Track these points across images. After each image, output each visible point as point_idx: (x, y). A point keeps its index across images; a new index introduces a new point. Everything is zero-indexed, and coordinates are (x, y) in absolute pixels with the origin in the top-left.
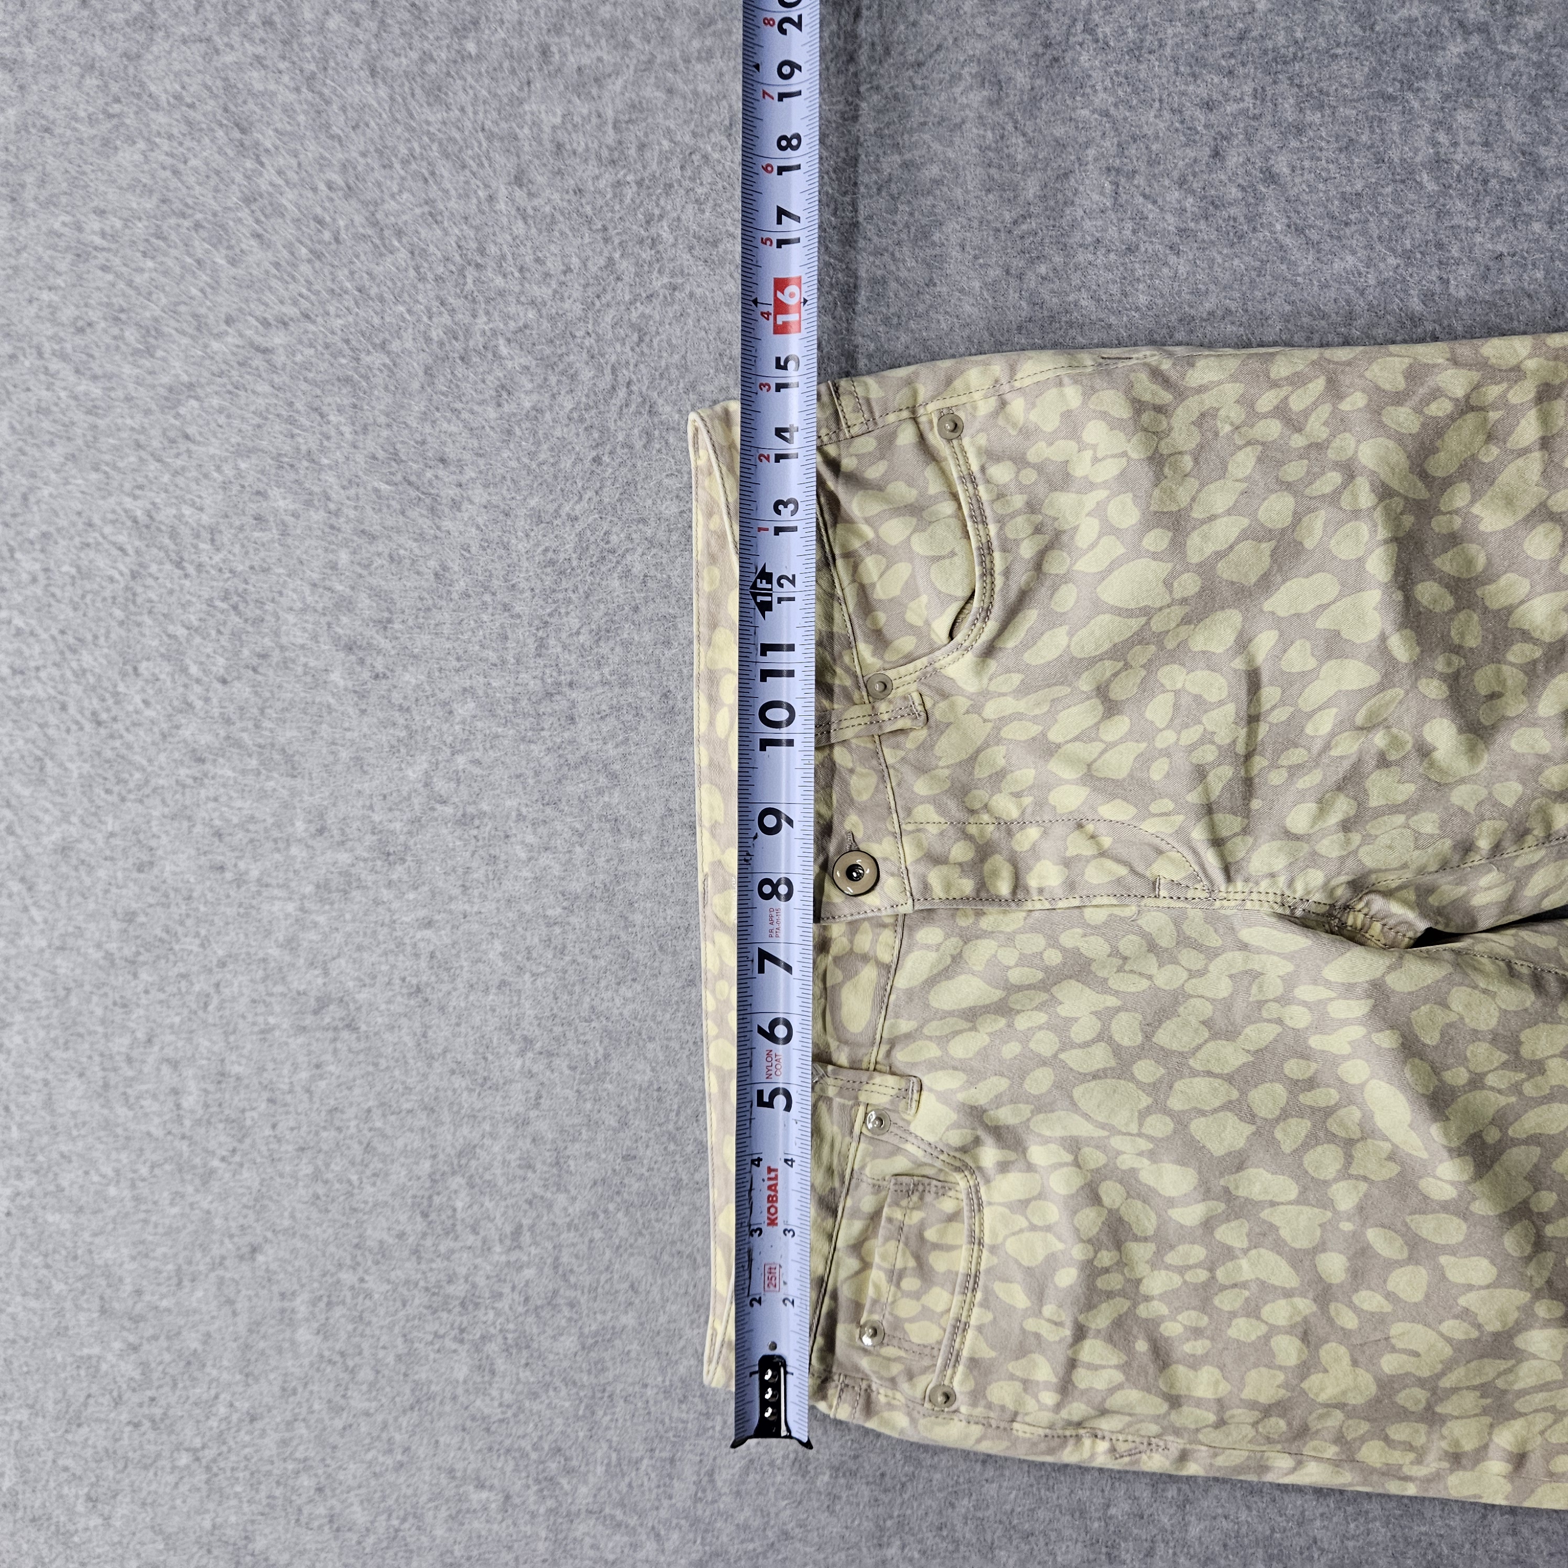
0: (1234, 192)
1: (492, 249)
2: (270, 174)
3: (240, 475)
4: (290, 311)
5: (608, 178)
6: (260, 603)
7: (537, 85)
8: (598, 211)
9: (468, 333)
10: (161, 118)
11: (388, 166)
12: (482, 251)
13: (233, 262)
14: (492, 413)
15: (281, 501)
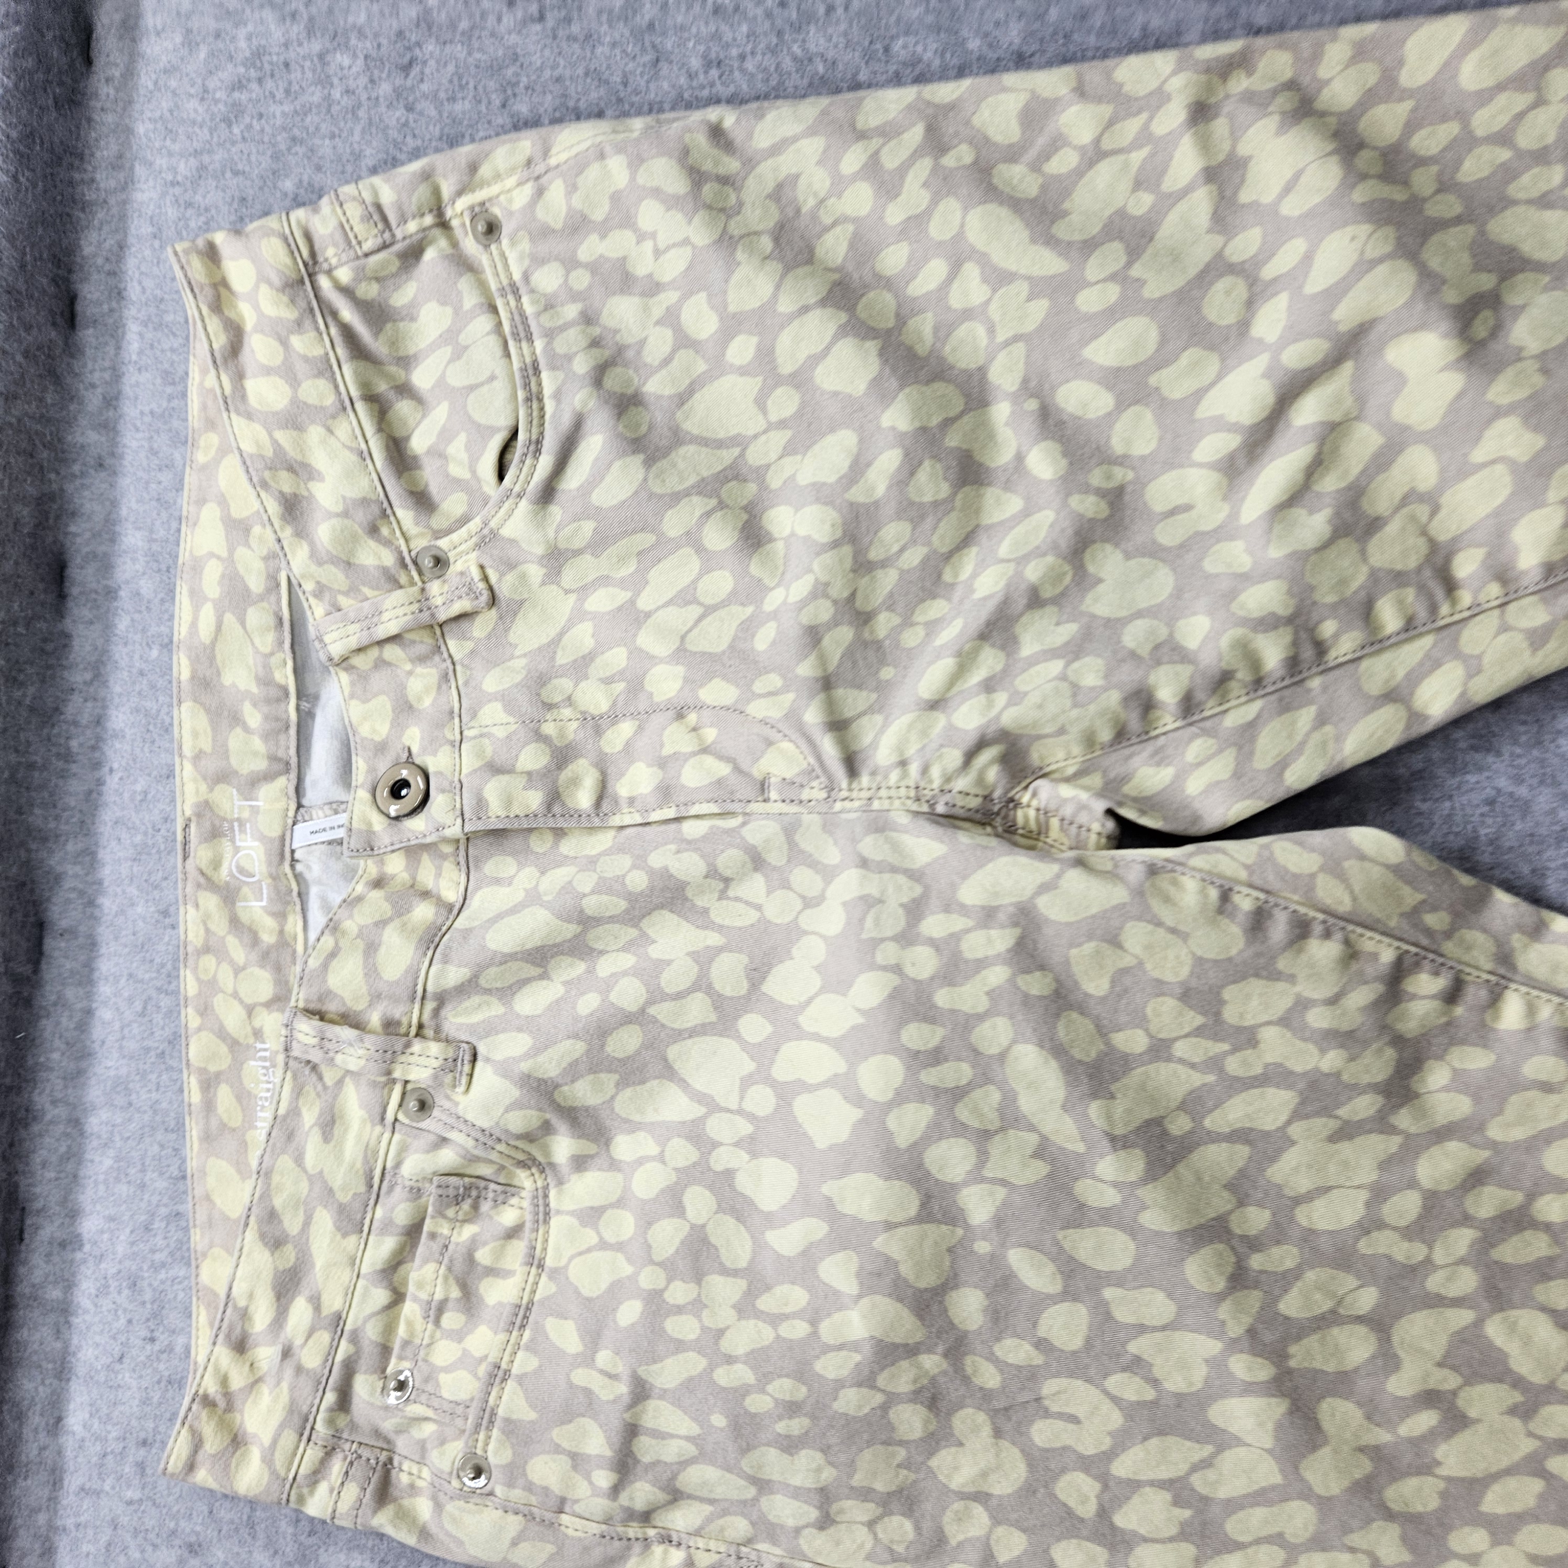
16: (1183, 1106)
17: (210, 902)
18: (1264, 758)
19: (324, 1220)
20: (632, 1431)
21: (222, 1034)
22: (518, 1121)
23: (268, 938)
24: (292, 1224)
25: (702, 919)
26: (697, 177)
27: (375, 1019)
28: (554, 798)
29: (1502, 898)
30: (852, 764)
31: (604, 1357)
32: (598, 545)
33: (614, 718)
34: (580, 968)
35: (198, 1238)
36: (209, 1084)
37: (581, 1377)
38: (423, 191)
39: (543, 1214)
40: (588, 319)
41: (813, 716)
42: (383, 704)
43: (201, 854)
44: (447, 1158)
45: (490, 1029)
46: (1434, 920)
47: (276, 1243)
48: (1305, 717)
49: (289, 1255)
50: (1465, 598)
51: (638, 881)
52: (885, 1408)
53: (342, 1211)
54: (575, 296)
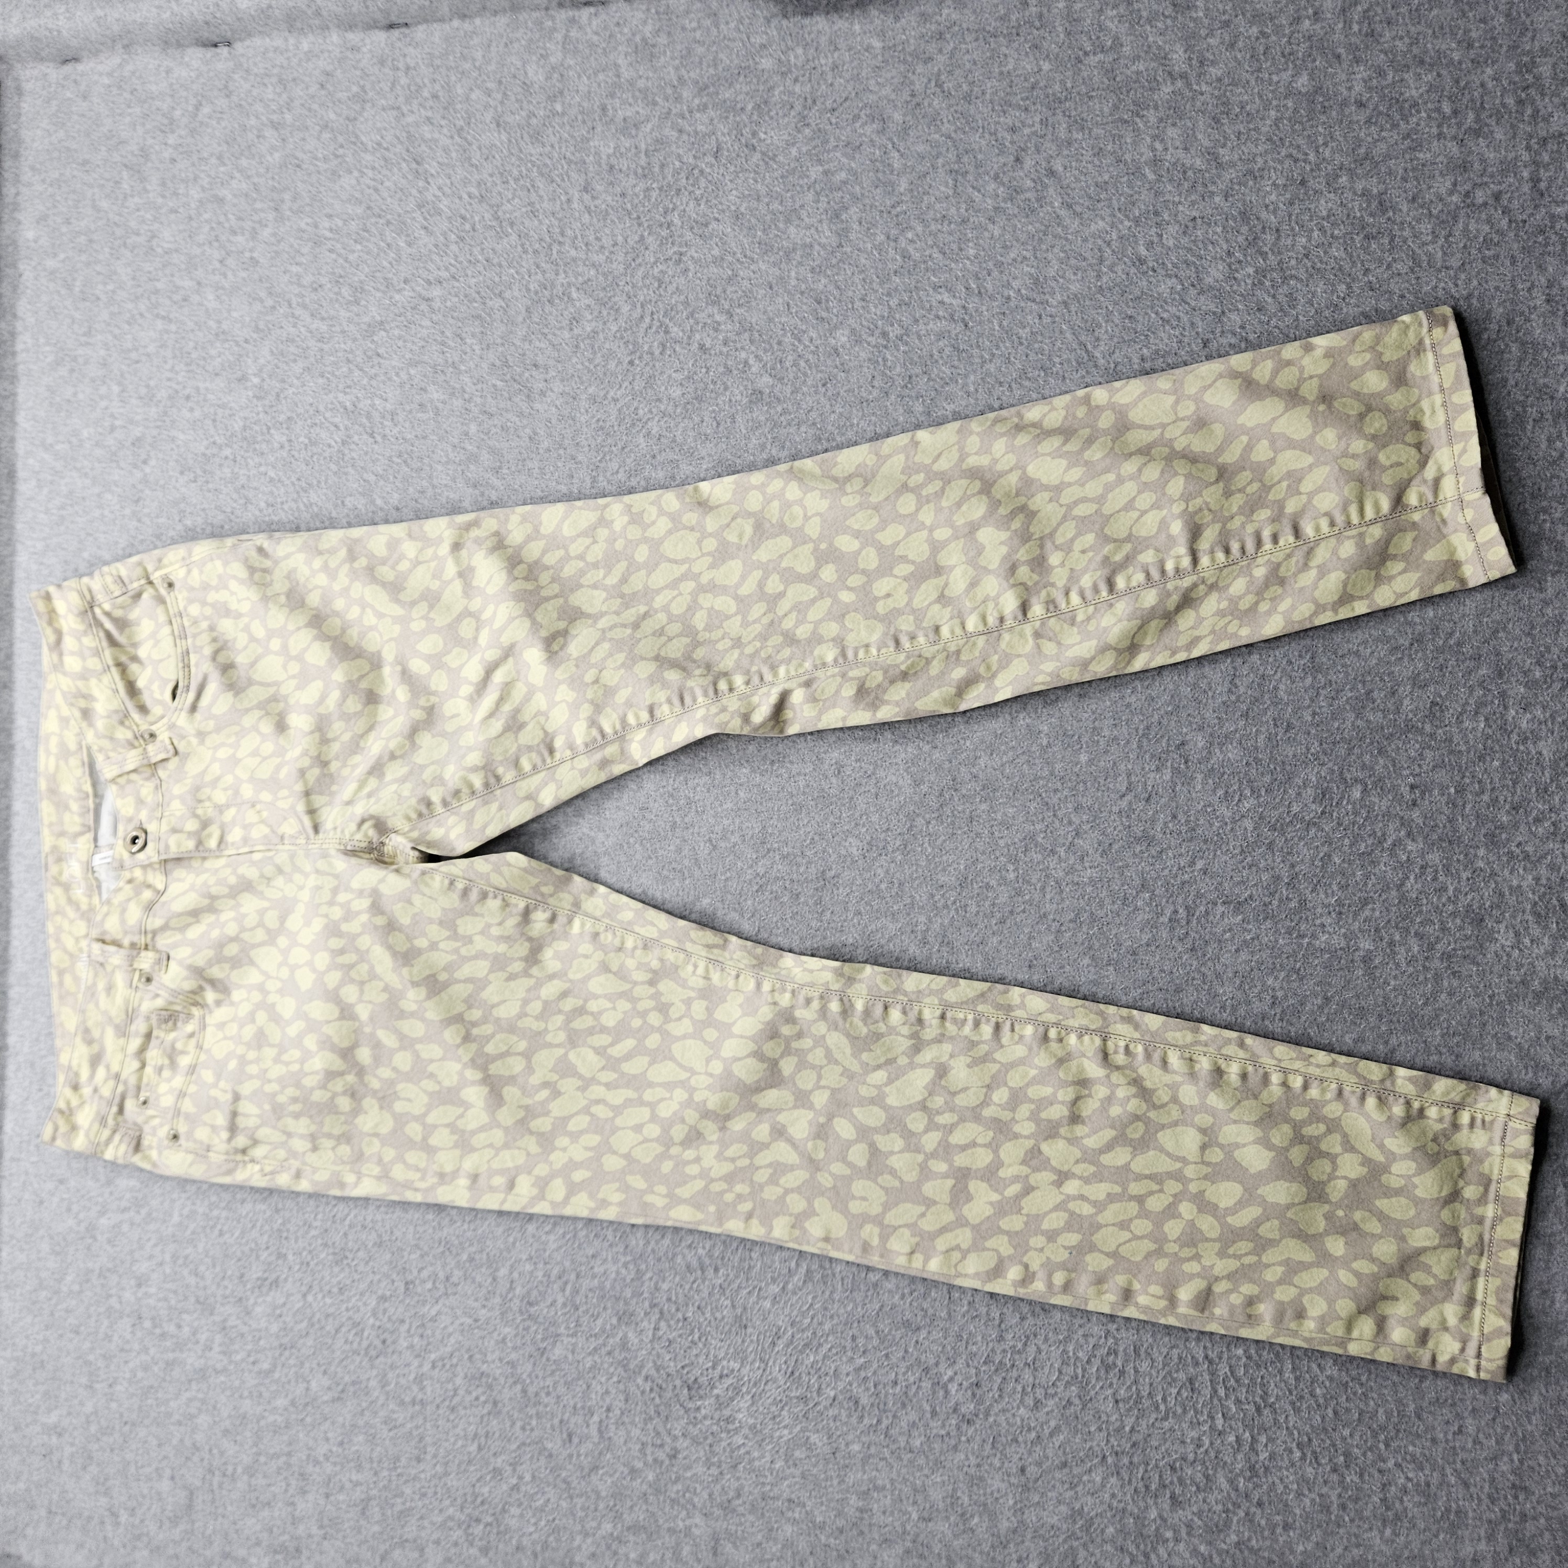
0: (1029, 183)
1: (569, 232)
2: (434, 189)
3: (411, 378)
4: (445, 274)
5: (642, 185)
6: (421, 459)
7: (599, 129)
8: (635, 207)
9: (553, 285)
10: (368, 157)
11: (506, 182)
12: (562, 234)
13: (410, 245)
14: (566, 334)
15: (435, 394)
16: (445, 969)
17: (58, 891)
18: (477, 825)
19: (110, 1033)
20: (234, 1114)
21: (65, 951)
22: (188, 985)
23: (84, 907)
24: (96, 1034)
25: (261, 895)
26: (252, 570)
27: (126, 942)
28: (200, 843)
29: (577, 879)
30: (316, 829)
31: (222, 1084)
32: (218, 730)
33: (228, 806)
34: (212, 918)
35: (58, 1043)
36: (61, 973)
37: (213, 1092)
38: (139, 571)
39: (203, 1026)
40: (212, 628)
41: (301, 807)
42: (130, 800)
43: (54, 869)
44: (159, 1003)
45: (175, 946)
46: (544, 889)
47: (90, 1042)
48: (494, 806)
49: (96, 1048)
50: (558, 755)
51: (233, 880)
52: (332, 1099)
53: (117, 1027)
54: (206, 618)
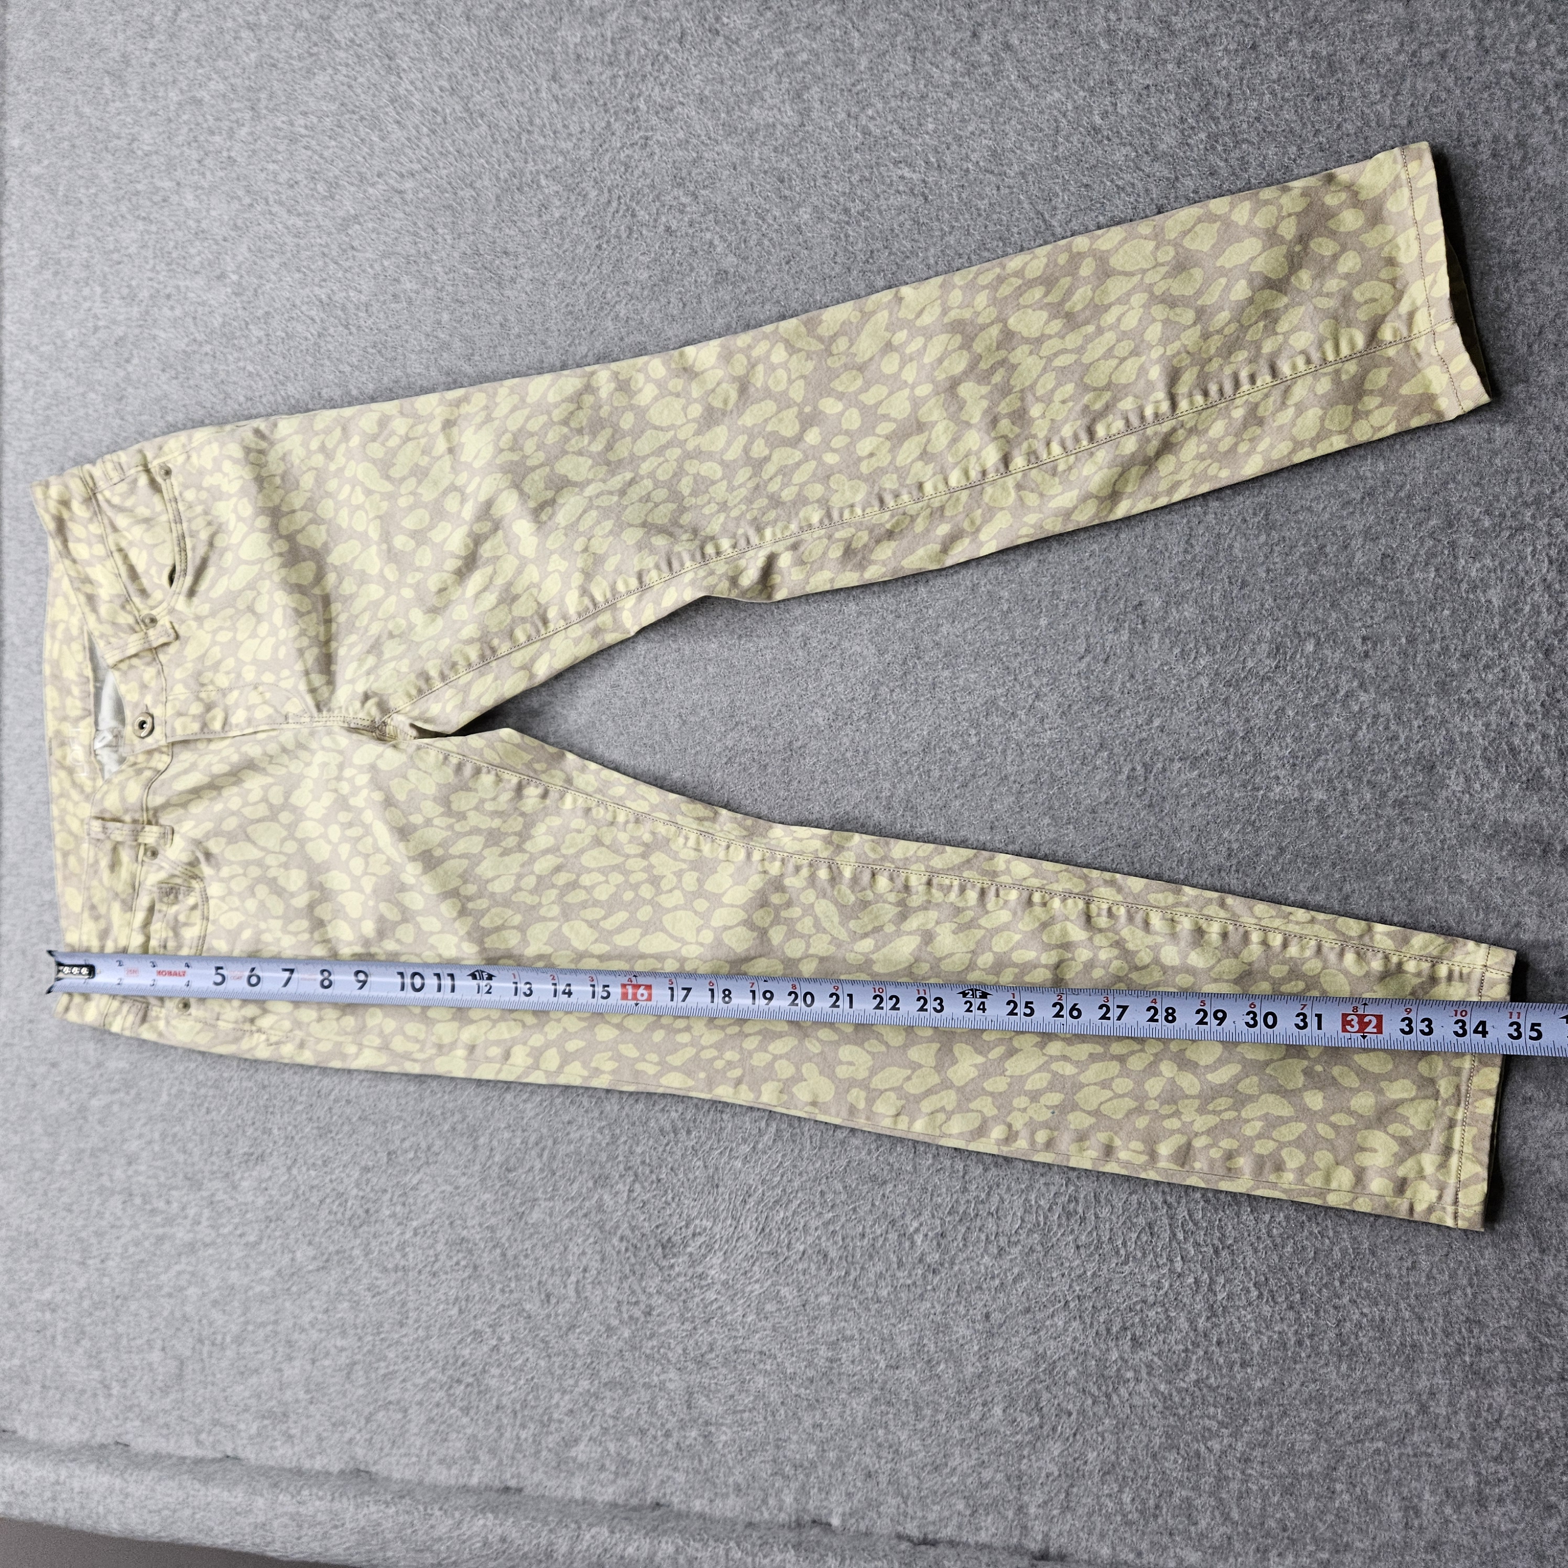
0: (986, 58)
1: (537, 121)
3: (384, 269)
4: (417, 167)
5: (608, 73)
8: (602, 94)
9: (522, 173)
11: (476, 74)
12: (531, 123)
13: (383, 139)
14: (536, 221)
15: (409, 284)
16: (440, 845)
17: (63, 775)
19: (116, 907)
21: (71, 833)
22: (186, 858)
23: (88, 789)
24: (102, 910)
25: (263, 772)
27: (127, 818)
28: (204, 725)
29: (570, 756)
30: (320, 707)
32: (214, 613)
33: (230, 689)
34: (214, 795)
35: (63, 923)
36: (65, 855)
38: (140, 457)
39: (205, 899)
40: (207, 512)
41: (301, 687)
42: (134, 685)
43: (58, 753)
44: (162, 875)
45: (179, 821)
46: (537, 766)
47: (97, 918)
48: (489, 678)
49: (102, 924)
50: (551, 627)
51: (235, 758)
53: (123, 902)
54: (201, 502)
